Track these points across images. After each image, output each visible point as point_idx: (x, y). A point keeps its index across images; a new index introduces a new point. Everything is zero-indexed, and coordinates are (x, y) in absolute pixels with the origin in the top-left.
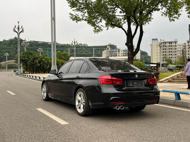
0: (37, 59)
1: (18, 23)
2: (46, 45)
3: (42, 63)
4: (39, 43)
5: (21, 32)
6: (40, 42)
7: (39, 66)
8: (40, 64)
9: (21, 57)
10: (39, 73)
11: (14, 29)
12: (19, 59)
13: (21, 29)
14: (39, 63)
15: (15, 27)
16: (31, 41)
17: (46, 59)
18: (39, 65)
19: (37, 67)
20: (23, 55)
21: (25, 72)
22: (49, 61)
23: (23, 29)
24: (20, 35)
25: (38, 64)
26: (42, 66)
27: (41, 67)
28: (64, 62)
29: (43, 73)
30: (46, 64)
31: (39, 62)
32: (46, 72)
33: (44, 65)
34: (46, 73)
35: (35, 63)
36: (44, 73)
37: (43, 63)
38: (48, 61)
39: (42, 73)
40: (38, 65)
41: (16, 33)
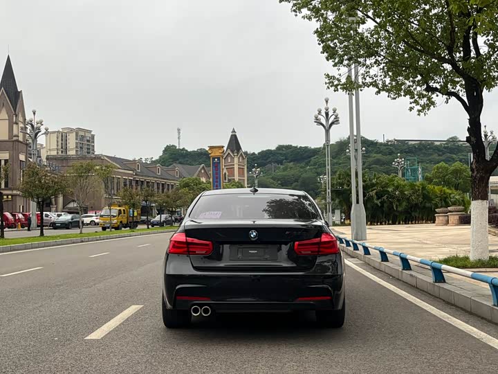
0: (373, 187)
1: (327, 102)
2: (429, 149)
3: (385, 197)
4: (411, 144)
5: (333, 123)
6: (413, 143)
7: (379, 204)
8: (380, 200)
9: (334, 184)
10: (381, 224)
11: (316, 118)
12: (329, 191)
13: (334, 117)
14: (378, 199)
15: (320, 112)
16: (388, 141)
17: (397, 188)
18: (378, 202)
19: (373, 207)
20: (340, 179)
21: (346, 222)
22: (406, 193)
23: (337, 117)
24: (331, 130)
25: (376, 201)
26: (385, 205)
27: (385, 209)
28: (450, 192)
29: (390, 222)
30: (398, 200)
31: (379, 196)
32: (398, 219)
33: (391, 203)
34: (399, 224)
35: (368, 198)
36: (394, 223)
37: (387, 197)
38: (402, 192)
39: (389, 224)
40: (377, 204)
41: (321, 126)
